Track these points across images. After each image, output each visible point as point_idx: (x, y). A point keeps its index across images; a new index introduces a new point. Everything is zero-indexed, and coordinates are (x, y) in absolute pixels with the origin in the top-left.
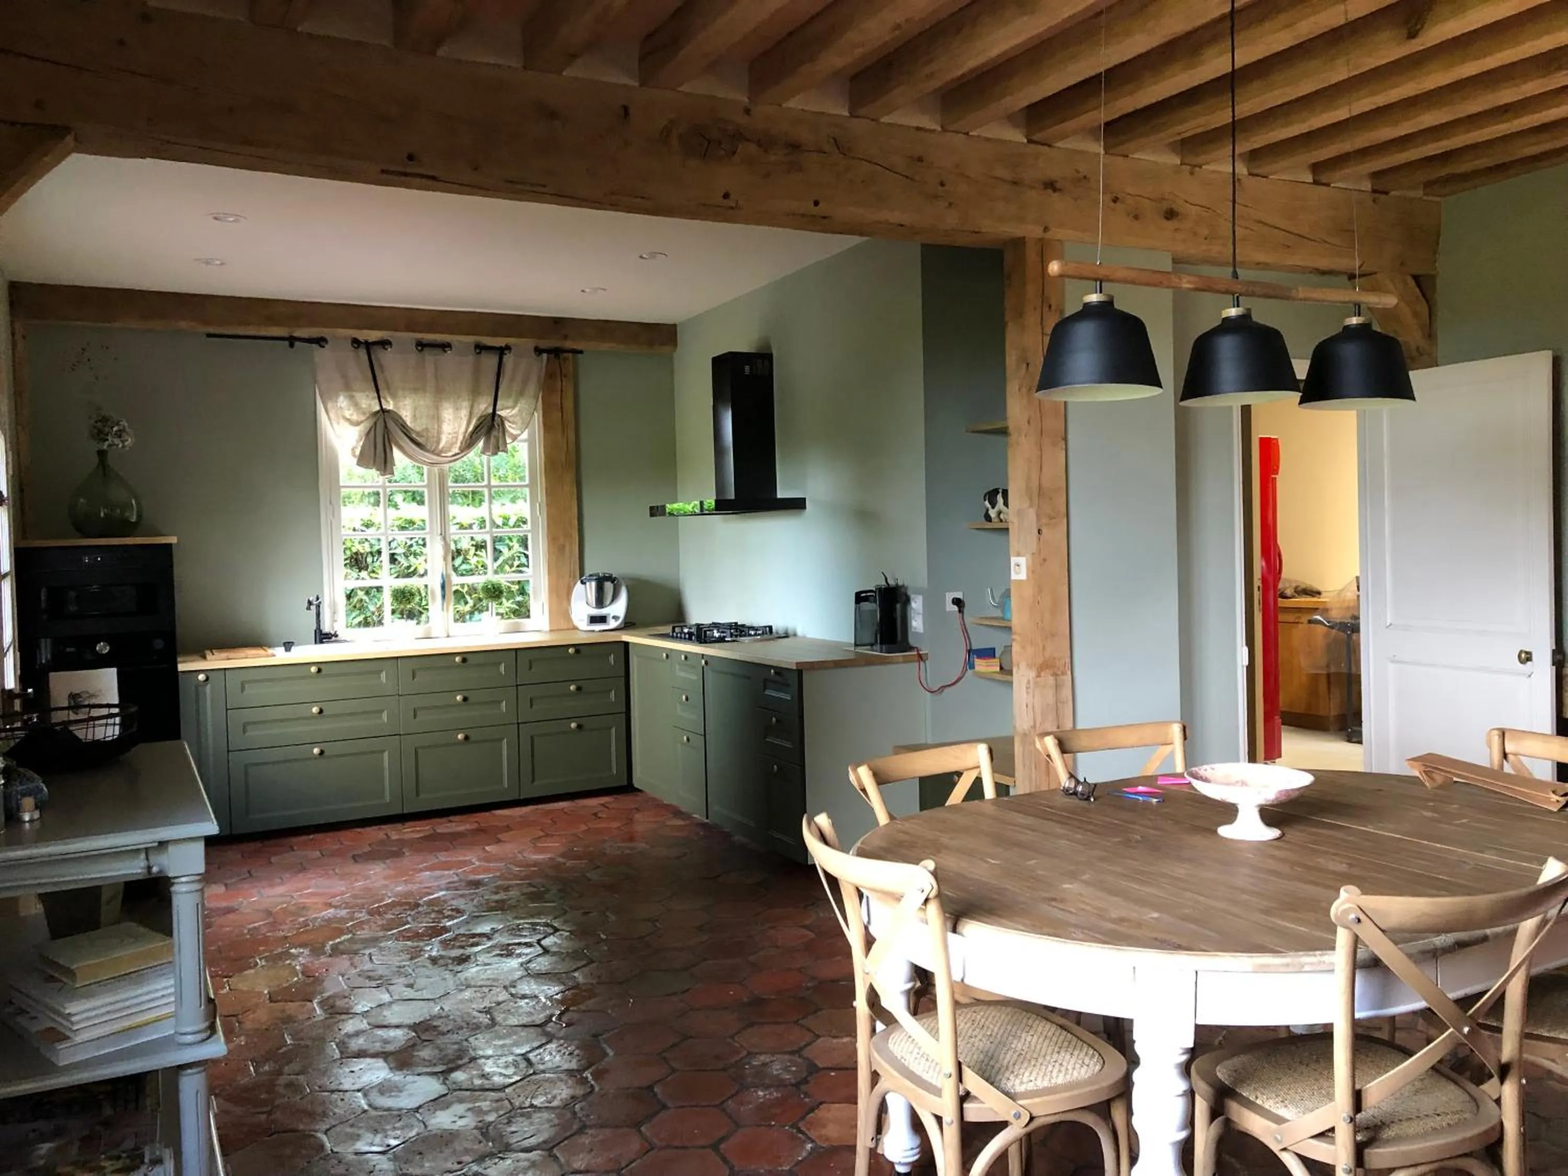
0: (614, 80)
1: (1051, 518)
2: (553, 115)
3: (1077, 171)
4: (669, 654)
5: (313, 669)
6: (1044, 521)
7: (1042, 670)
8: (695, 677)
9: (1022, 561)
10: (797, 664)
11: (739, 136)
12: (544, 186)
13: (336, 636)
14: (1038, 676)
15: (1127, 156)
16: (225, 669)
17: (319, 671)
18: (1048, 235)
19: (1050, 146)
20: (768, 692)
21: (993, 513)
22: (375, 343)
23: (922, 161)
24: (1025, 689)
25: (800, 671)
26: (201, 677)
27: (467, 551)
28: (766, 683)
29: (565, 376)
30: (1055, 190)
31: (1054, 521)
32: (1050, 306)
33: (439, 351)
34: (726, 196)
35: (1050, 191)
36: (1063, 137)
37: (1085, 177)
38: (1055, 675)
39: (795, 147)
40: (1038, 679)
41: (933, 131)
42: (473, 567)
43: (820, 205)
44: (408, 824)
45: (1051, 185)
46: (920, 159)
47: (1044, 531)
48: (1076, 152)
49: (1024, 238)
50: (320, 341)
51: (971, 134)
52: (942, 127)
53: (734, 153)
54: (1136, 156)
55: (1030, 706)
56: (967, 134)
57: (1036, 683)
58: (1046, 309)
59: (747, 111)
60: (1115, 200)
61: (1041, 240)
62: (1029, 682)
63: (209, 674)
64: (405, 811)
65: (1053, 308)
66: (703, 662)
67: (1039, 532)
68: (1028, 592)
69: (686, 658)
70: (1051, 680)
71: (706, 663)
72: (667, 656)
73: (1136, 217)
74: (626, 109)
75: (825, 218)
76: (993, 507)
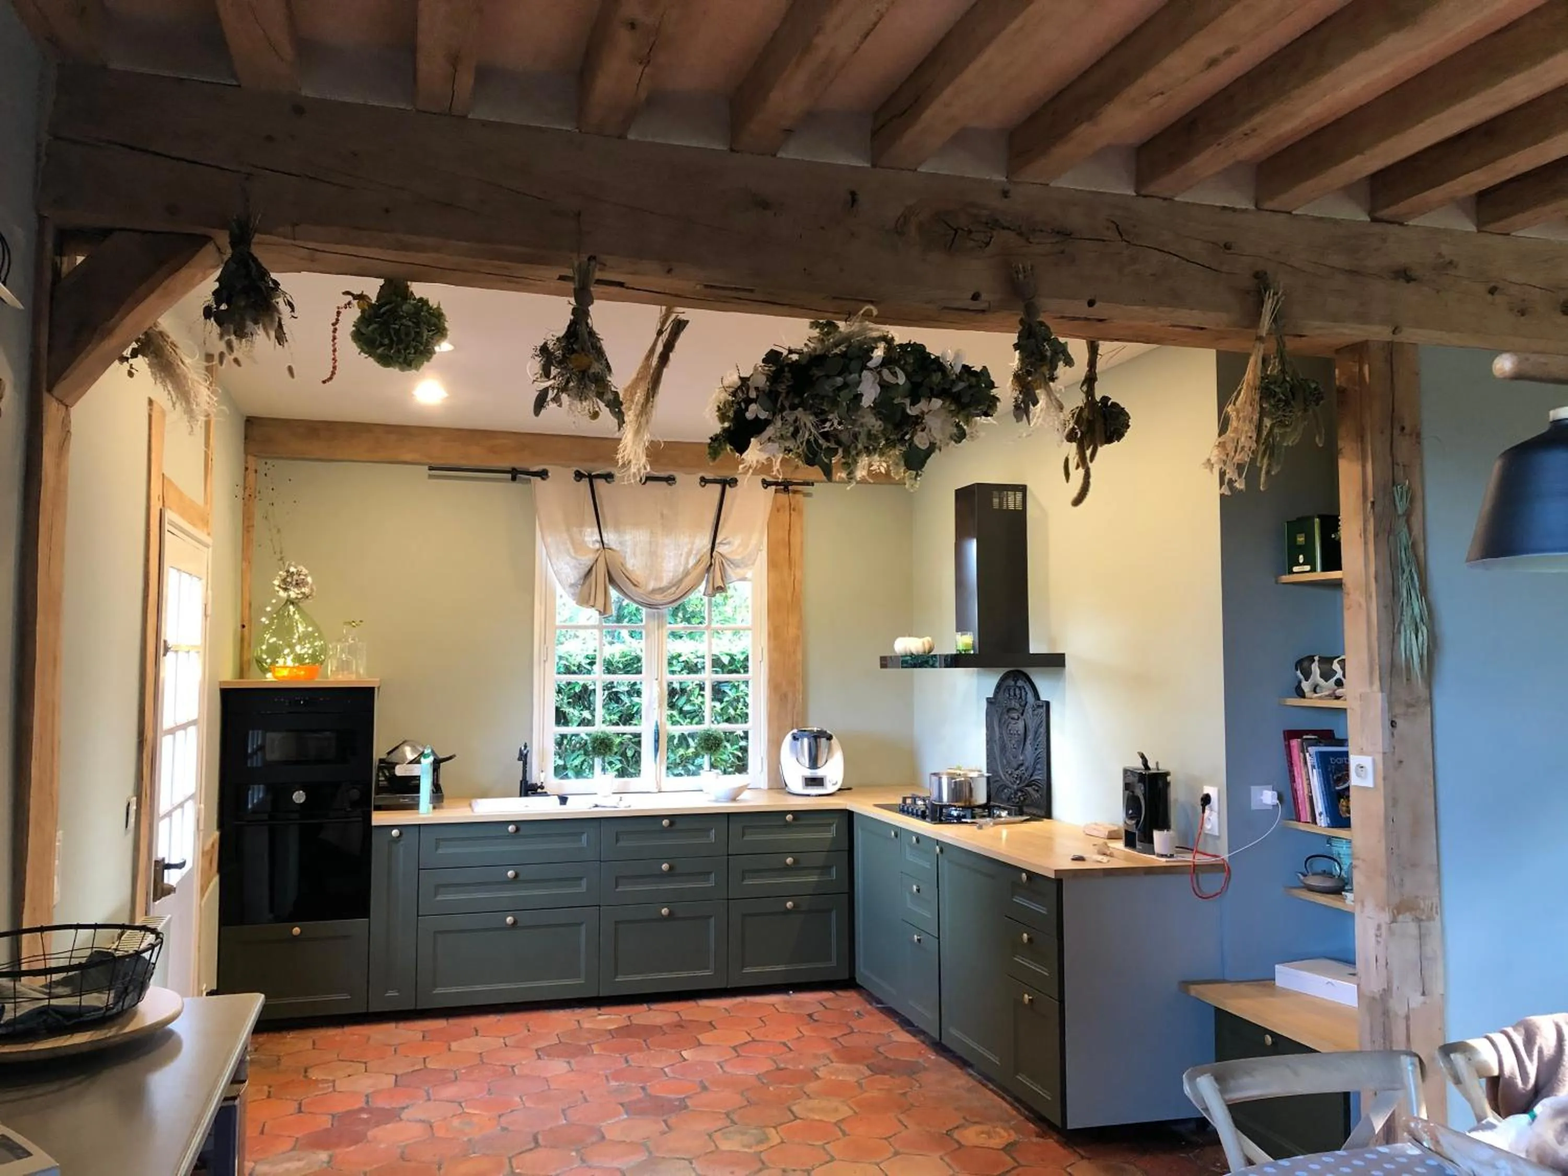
0: (841, 161)
1: (1410, 705)
2: (765, 205)
3: (1440, 255)
4: (899, 832)
5: (511, 828)
6: (1399, 710)
7: (1399, 913)
8: (927, 864)
9: (1367, 761)
10: (1056, 871)
11: (993, 224)
12: (751, 291)
13: (542, 787)
14: (1394, 921)
15: (1508, 234)
16: (419, 825)
17: (517, 830)
18: (1400, 338)
19: (1401, 224)
20: (1017, 900)
21: (1306, 686)
22: (599, 476)
23: (1229, 249)
24: (1373, 939)
25: (1060, 880)
26: (395, 832)
27: (692, 692)
28: (1016, 887)
29: (794, 510)
30: (1409, 279)
31: (1411, 710)
32: (1403, 428)
33: (664, 484)
34: (976, 297)
35: (1402, 283)
36: (1421, 211)
37: (1451, 263)
38: (1419, 920)
39: (1065, 234)
40: (1394, 925)
41: (1245, 211)
42: (697, 707)
43: (1096, 305)
44: (604, 1010)
45: (1404, 275)
46: (1227, 247)
47: (1400, 722)
48: (1435, 231)
49: (1367, 341)
50: (543, 474)
51: (1294, 212)
52: (1256, 206)
53: (988, 244)
54: (1521, 233)
55: (1382, 962)
56: (1290, 213)
57: (1391, 932)
58: (1397, 432)
59: (1005, 194)
60: (1492, 291)
61: (1390, 344)
62: (1379, 927)
63: (404, 830)
64: (601, 995)
65: (1407, 430)
66: (938, 849)
67: (1393, 724)
68: (1378, 805)
69: (918, 841)
70: (1412, 928)
71: (941, 851)
72: (896, 835)
73: (1523, 313)
74: (853, 194)
75: (1100, 320)
76: (1307, 680)
